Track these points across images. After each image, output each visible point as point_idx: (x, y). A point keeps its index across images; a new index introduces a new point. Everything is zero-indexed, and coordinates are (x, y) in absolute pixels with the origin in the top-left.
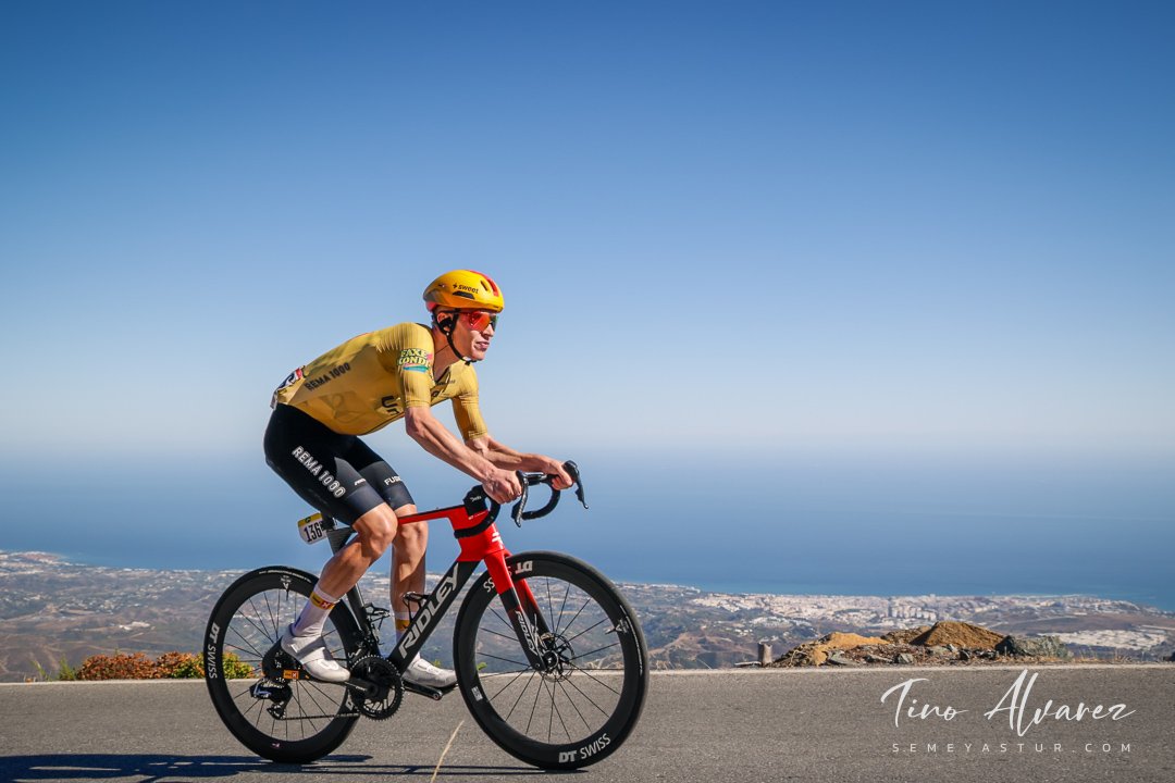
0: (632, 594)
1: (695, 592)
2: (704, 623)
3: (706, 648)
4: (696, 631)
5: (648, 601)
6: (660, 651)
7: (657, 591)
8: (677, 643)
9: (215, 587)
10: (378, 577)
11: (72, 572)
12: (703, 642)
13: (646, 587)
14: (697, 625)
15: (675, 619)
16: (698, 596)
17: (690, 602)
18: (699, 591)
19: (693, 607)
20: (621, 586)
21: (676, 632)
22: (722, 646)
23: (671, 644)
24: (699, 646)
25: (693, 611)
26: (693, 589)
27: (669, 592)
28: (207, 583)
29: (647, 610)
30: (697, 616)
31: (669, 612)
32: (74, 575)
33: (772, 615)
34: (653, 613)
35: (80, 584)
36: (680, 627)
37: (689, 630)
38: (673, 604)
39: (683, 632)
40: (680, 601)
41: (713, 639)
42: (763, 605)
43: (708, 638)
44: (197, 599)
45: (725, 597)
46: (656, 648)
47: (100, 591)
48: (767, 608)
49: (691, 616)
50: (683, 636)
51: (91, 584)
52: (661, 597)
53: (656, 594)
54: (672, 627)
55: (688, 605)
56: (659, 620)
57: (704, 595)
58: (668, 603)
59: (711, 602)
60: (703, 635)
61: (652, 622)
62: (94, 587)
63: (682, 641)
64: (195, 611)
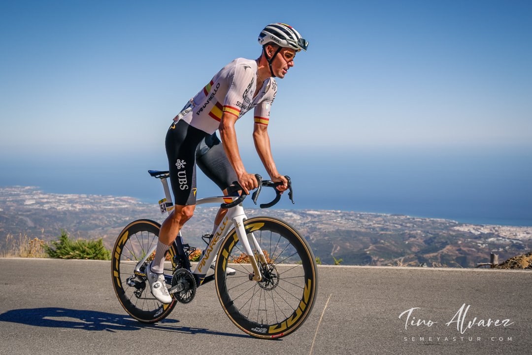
0: (420, 223)
1: (455, 223)
2: (460, 240)
3: (461, 254)
4: (456, 244)
5: (429, 227)
6: (435, 254)
7: (433, 222)
8: (445, 250)
9: (208, 215)
10: (286, 212)
11: (143, 207)
12: (459, 250)
13: (428, 220)
14: (456, 241)
15: (444, 237)
16: (456, 225)
17: (452, 228)
18: (457, 223)
19: (454, 231)
20: (414, 219)
21: (444, 245)
22: (470, 252)
23: (441, 251)
24: (457, 252)
25: (454, 234)
26: (454, 221)
27: (441, 223)
28: (204, 213)
29: (428, 232)
30: (456, 236)
31: (441, 234)
32: (143, 208)
33: (500, 237)
34: (431, 234)
35: (146, 213)
36: (446, 242)
37: (452, 244)
38: (443, 230)
39: (448, 244)
40: (446, 228)
41: (465, 249)
42: (494, 231)
43: (462, 248)
44: (199, 221)
45: (473, 226)
46: (433, 252)
47: (155, 216)
48: (496, 233)
49: (453, 236)
50: (448, 247)
51: (151, 213)
52: (436, 225)
53: (433, 223)
54: (442, 242)
55: (451, 230)
56: (435, 238)
57: (460, 225)
58: (439, 229)
59: (464, 229)
60: (459, 247)
61: (430, 238)
62: (152, 214)
63: (448, 249)
64: (198, 227)
